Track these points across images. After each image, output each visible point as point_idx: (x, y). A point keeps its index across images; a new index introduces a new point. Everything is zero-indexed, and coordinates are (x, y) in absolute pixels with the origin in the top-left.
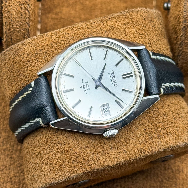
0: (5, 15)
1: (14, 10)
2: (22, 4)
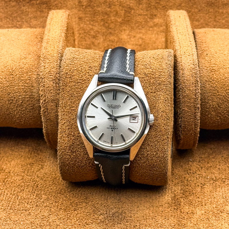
2: (54, 80)
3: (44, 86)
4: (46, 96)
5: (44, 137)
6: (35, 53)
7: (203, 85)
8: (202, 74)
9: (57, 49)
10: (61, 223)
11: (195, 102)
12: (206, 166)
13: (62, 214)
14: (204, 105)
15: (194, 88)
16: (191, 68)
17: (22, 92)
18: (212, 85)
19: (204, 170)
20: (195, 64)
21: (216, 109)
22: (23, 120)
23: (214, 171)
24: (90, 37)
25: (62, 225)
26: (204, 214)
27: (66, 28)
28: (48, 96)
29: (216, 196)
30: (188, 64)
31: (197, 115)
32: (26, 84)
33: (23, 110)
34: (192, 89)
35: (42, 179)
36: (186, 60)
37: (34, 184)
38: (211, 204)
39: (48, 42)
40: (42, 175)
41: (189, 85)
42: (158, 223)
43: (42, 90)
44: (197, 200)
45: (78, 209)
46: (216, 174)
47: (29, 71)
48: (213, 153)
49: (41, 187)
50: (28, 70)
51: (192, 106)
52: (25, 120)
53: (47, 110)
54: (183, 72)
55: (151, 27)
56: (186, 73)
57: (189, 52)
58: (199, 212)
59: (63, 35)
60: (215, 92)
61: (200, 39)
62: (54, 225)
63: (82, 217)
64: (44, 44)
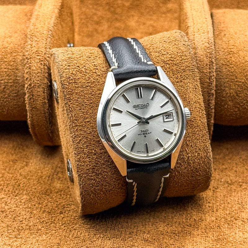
0: (27, 71)
1: (35, 66)
2: (42, 61)
3: (30, 68)
4: (32, 80)
5: (30, 129)
6: (23, 31)
7: (219, 69)
8: (218, 57)
9: (48, 26)
10: (43, 227)
11: (209, 87)
12: (221, 168)
13: (46, 217)
14: (219, 93)
15: (208, 71)
16: (205, 47)
17: (4, 76)
18: (230, 69)
19: (218, 172)
20: (210, 42)
21: (234, 98)
22: (6, 110)
23: (229, 173)
24: (93, 23)
25: (44, 229)
26: (214, 221)
27: (60, 4)
28: (34, 80)
29: (230, 201)
30: (202, 42)
31: (210, 103)
32: (9, 67)
33: (6, 97)
34: (205, 71)
35: (25, 177)
36: (200, 38)
37: (16, 183)
38: (224, 210)
39: (38, 18)
40: (26, 173)
41: (202, 66)
42: (159, 229)
43: (27, 72)
44: (207, 205)
45: (65, 212)
46: (231, 176)
47: (14, 51)
48: (229, 153)
49: (24, 186)
50: (12, 50)
51: (205, 92)
52: (8, 110)
53: (33, 96)
54: (195, 51)
55: (164, 13)
56: (199, 53)
57: (204, 29)
58: (209, 219)
59: (57, 11)
60: (233, 77)
61: (218, 19)
62: (35, 229)
63: (69, 221)
64: (33, 20)
